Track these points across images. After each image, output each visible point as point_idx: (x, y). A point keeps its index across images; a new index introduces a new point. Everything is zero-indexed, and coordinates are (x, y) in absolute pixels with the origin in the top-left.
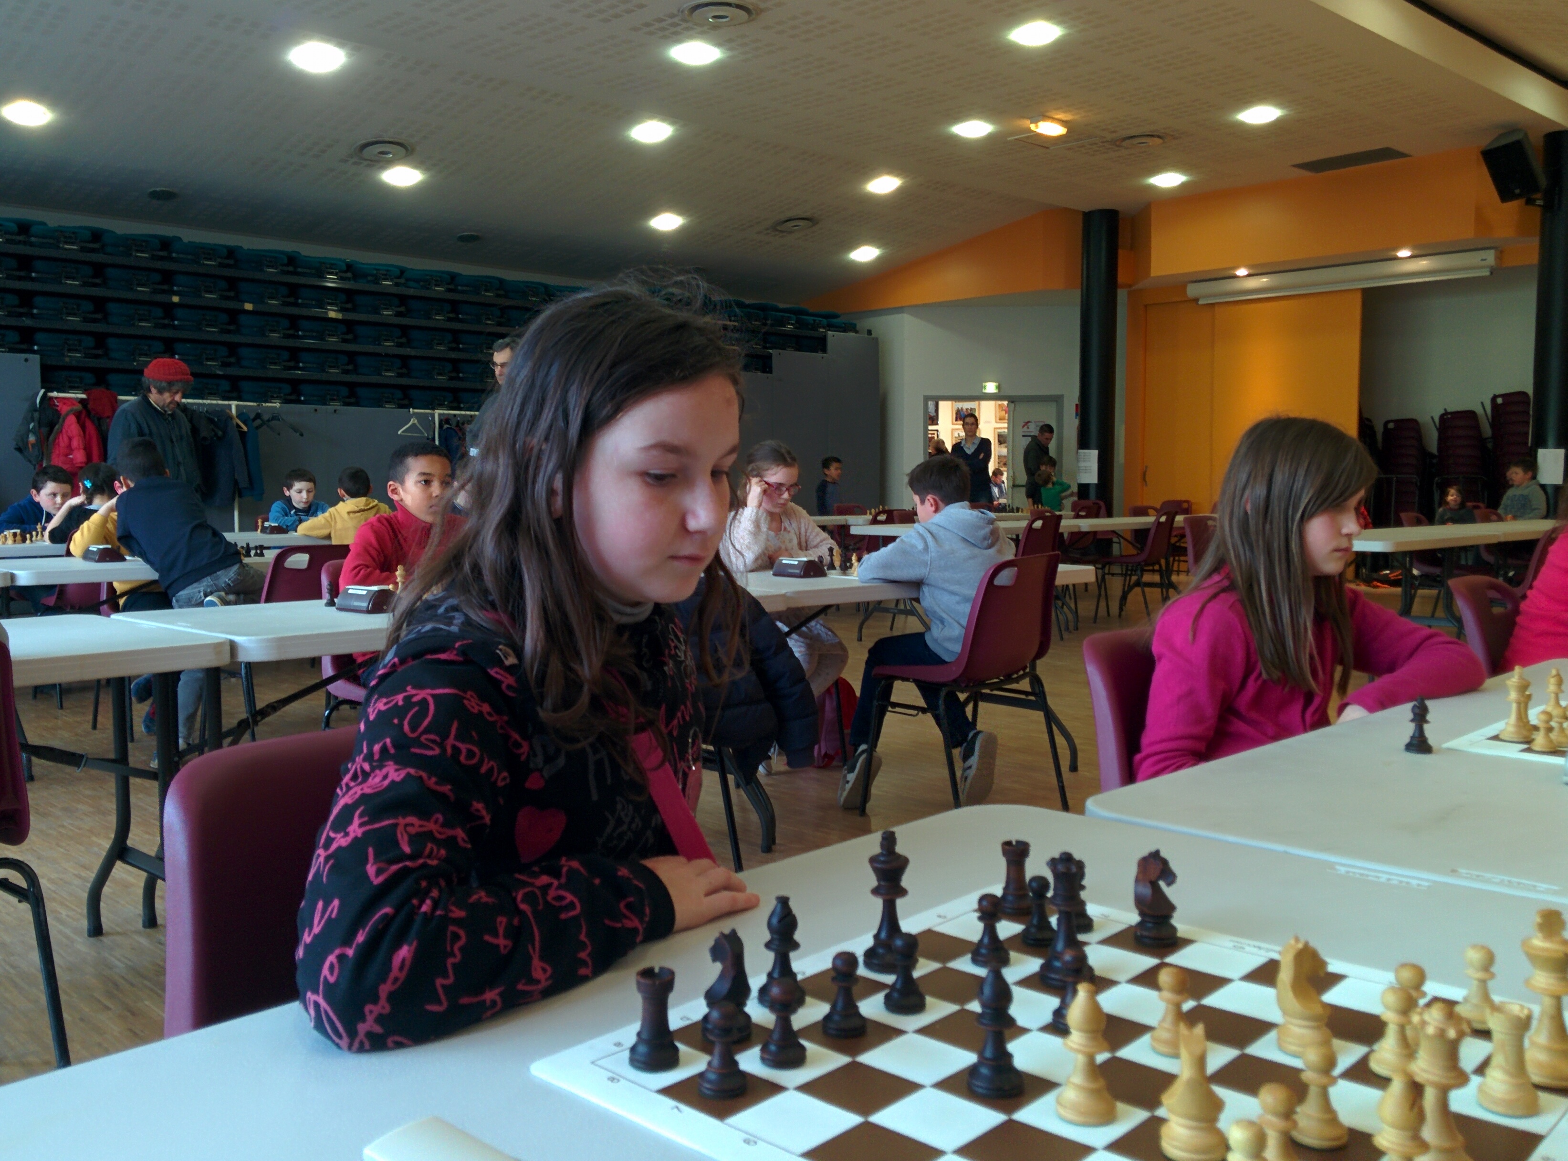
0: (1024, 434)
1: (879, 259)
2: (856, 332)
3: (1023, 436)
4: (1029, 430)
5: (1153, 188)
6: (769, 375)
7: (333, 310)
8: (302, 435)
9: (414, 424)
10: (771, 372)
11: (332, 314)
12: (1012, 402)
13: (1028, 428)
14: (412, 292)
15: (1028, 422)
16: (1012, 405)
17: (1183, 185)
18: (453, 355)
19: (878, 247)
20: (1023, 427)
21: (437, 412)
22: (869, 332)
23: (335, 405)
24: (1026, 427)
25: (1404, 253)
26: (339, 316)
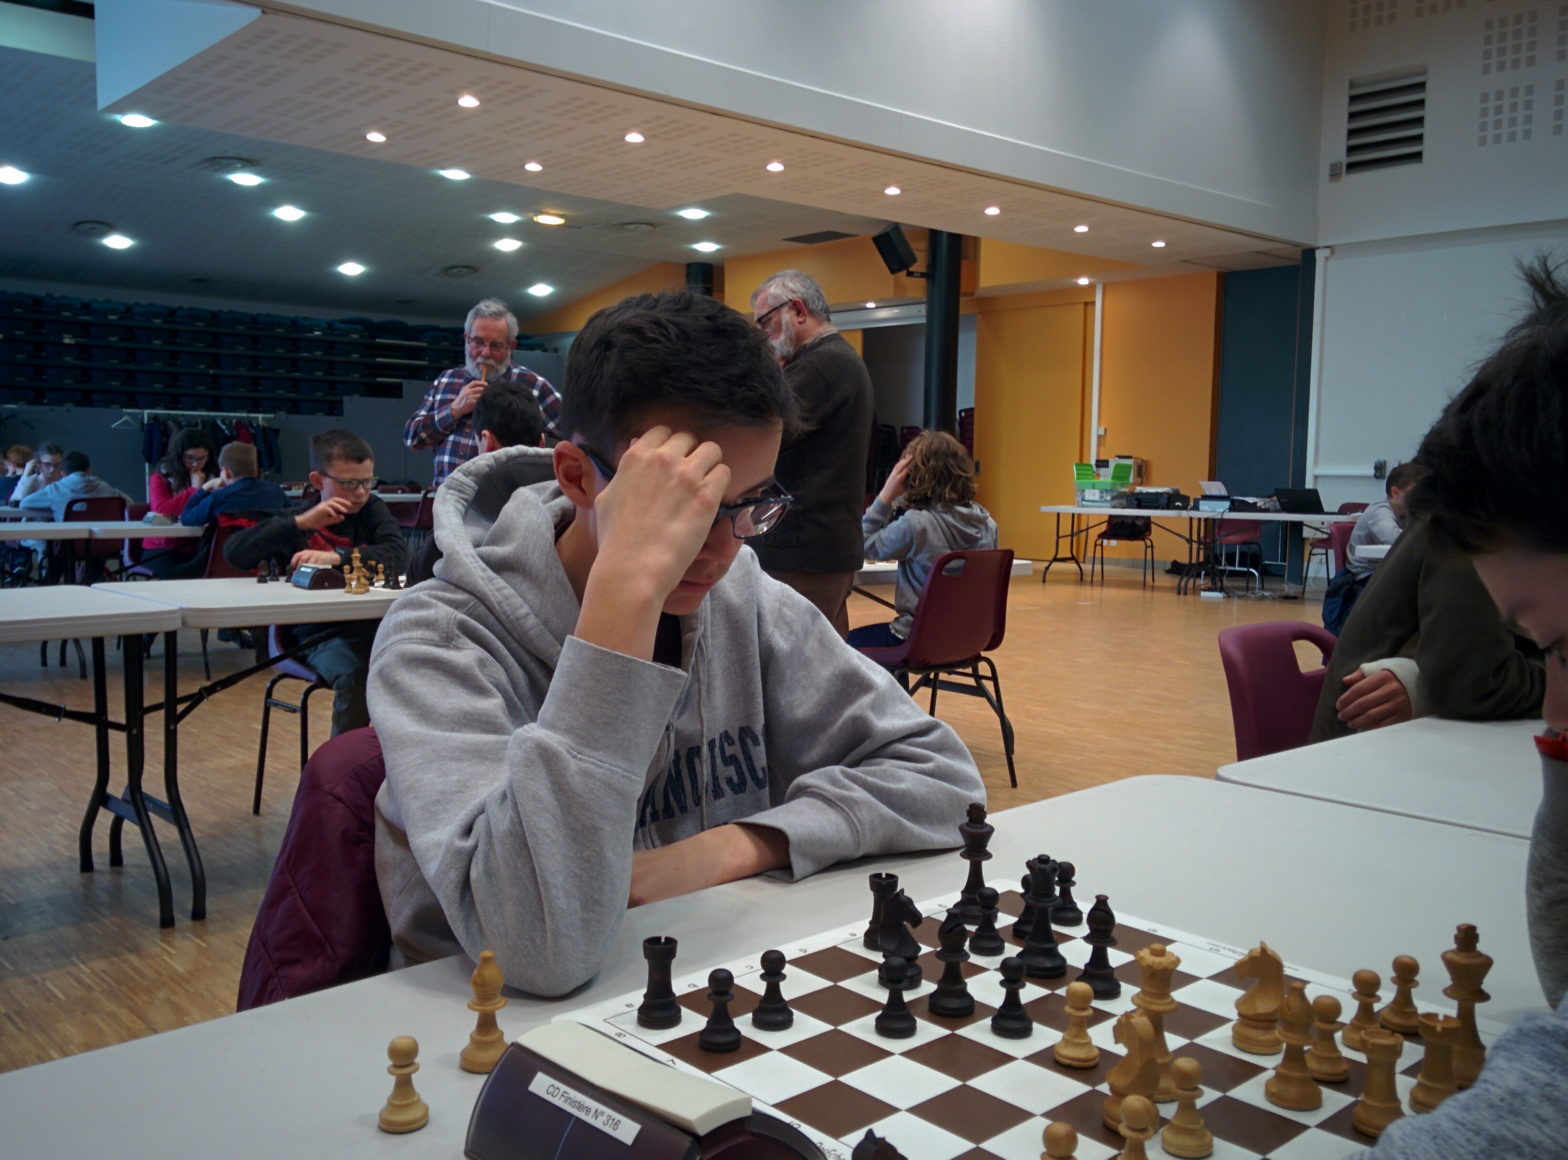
1: (551, 296)
2: (545, 351)
5: (696, 251)
7: (68, 338)
8: (32, 427)
9: (126, 421)
11: (67, 341)
14: (133, 323)
17: (718, 251)
18: (168, 369)
19: (550, 284)
21: (146, 412)
22: (556, 351)
23: (70, 406)
25: (871, 305)
26: (73, 342)
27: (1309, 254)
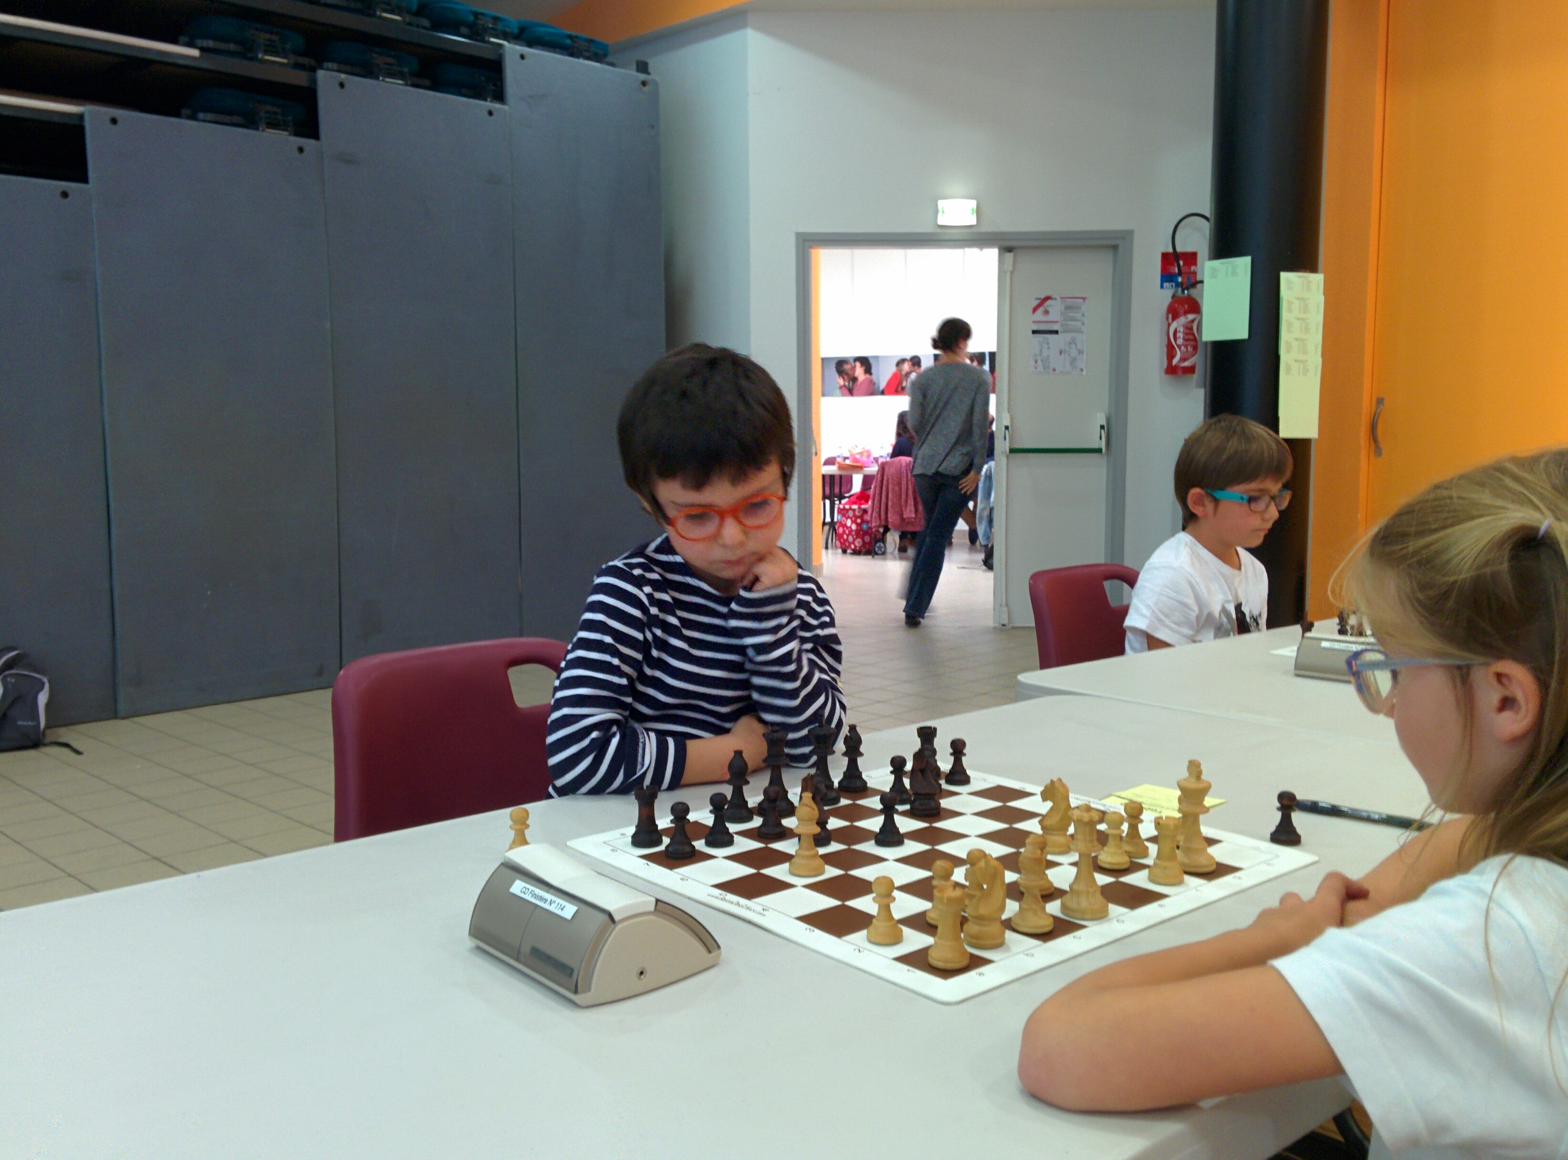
0: (1035, 328)
3: (1034, 332)
4: (1049, 318)
6: (308, 143)
10: (315, 135)
12: (1009, 250)
13: (1046, 312)
15: (1048, 298)
16: (1009, 256)
20: (1035, 310)
24: (1041, 309)
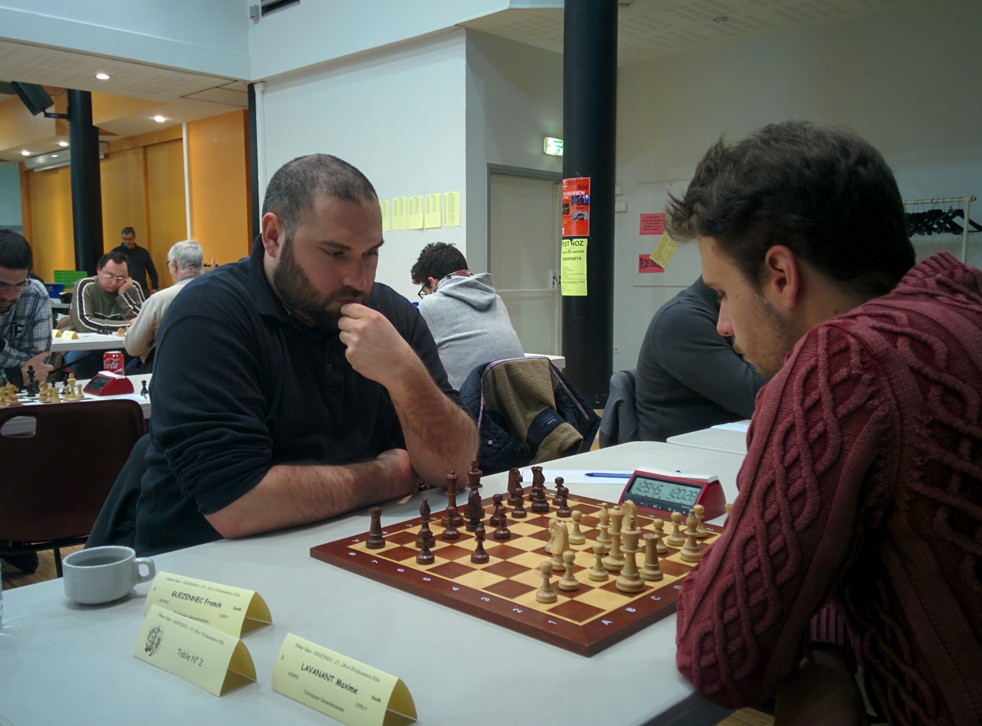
27: (251, 87)
